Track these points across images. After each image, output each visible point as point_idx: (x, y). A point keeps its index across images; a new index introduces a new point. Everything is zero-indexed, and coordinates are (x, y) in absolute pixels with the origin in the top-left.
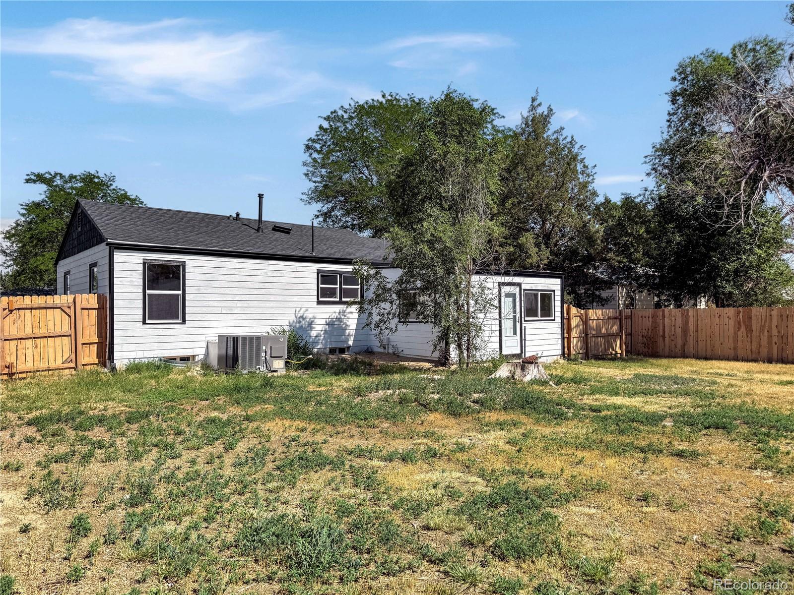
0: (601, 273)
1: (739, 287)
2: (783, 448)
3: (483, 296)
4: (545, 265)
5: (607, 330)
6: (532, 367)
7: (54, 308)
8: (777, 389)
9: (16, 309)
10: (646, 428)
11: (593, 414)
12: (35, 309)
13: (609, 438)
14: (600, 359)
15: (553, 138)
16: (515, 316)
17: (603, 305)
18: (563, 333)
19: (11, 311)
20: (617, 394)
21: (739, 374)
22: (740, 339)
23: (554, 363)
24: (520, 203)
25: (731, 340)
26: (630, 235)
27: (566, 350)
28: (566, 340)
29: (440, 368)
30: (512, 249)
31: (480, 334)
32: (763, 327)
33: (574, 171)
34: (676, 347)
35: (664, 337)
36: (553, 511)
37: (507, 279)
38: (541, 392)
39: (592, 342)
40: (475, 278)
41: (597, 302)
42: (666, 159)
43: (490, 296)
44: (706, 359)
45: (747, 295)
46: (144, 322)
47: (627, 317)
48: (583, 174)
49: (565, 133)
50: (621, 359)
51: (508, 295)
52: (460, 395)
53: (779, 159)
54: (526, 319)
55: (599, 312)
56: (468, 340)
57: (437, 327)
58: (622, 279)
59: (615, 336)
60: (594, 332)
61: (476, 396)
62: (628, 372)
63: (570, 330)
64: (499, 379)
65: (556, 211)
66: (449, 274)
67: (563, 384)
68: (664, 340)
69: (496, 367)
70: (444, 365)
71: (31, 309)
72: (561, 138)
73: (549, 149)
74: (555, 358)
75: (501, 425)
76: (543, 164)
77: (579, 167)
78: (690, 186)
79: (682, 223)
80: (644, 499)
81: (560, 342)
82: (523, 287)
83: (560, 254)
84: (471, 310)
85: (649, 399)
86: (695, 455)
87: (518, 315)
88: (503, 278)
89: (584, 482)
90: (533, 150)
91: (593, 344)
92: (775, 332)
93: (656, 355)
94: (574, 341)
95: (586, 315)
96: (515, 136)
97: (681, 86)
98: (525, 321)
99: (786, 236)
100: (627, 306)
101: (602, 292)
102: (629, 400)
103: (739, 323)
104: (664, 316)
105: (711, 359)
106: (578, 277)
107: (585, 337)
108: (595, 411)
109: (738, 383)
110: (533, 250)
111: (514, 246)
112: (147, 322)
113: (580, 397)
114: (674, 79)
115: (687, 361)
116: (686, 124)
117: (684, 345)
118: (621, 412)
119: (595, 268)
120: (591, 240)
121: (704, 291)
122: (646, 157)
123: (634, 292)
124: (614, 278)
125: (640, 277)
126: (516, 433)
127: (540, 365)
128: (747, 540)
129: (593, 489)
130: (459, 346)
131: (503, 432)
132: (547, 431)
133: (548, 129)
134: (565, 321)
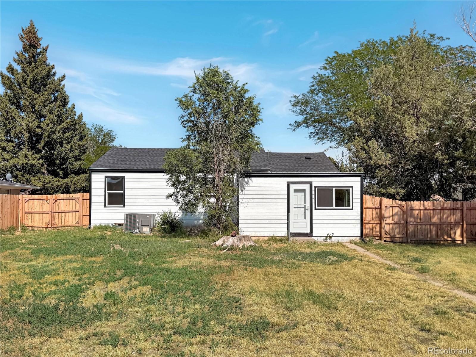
7: (72, 199)
9: (58, 200)
12: (65, 200)
16: (305, 206)
18: (362, 220)
19: (56, 201)
37: (295, 179)
46: (105, 206)
51: (297, 190)
71: (64, 200)
74: (353, 238)
81: (359, 225)
82: (315, 184)
87: (308, 204)
98: (315, 209)
107: (405, 224)
112: (106, 206)
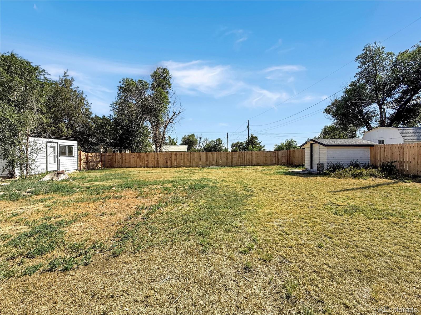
0: (94, 140)
1: (138, 147)
2: (145, 190)
3: (36, 146)
4: (70, 136)
5: (96, 160)
6: (62, 175)
8: (146, 174)
10: (106, 191)
11: (86, 189)
13: (92, 197)
14: (93, 170)
15: (74, 89)
16: (55, 155)
17: (95, 151)
18: (78, 161)
20: (98, 181)
21: (137, 171)
22: (137, 161)
23: (74, 172)
24: (58, 110)
25: (135, 162)
26: (105, 129)
27: (79, 167)
28: (79, 164)
29: (8, 179)
30: (54, 128)
31: (35, 163)
32: (143, 158)
33: (83, 104)
34: (119, 164)
35: (116, 161)
36: (63, 229)
37: (50, 140)
38: (65, 184)
39: (90, 164)
40: (31, 139)
41: (93, 150)
42: (117, 107)
43: (40, 147)
44: (128, 168)
45: (140, 149)
47: (103, 156)
48: (87, 105)
49: (79, 89)
50: (101, 169)
51: (51, 147)
52: (19, 191)
53: (147, 114)
54: (60, 156)
55: (93, 154)
56: (26, 166)
57: (5, 160)
58: (102, 143)
59: (99, 162)
60: (91, 161)
61: (29, 190)
62: (102, 173)
63: (81, 160)
64: (45, 181)
65: (75, 116)
66: (14, 136)
67: (76, 180)
68: (116, 162)
69: (43, 177)
70: (11, 177)
72: (78, 91)
73: (72, 93)
74: (74, 171)
75: (42, 200)
76: (70, 98)
77: (85, 103)
78: (124, 116)
79: (122, 127)
80: (102, 215)
81: (76, 164)
82: (59, 144)
83: (77, 132)
84: (29, 152)
85: (109, 181)
86: (121, 197)
87: (56, 154)
88: (48, 139)
89: (79, 214)
90: (65, 92)
91: (90, 165)
92: (146, 159)
93: (113, 167)
94: (83, 165)
95: (88, 155)
96: (56, 84)
97: (122, 85)
98: (60, 157)
99: (149, 134)
100: (104, 152)
101: (94, 147)
102: (102, 182)
103: (137, 157)
104: (116, 155)
105: (130, 168)
106: (85, 141)
107: (87, 162)
108: (87, 188)
109: (136, 174)
110: (65, 130)
111: (55, 127)
113: (83, 184)
114: (120, 82)
115: (123, 168)
116: (123, 98)
117: (122, 164)
118: (98, 187)
119: (92, 139)
120: (90, 129)
121: (128, 147)
122: (111, 105)
123: (106, 147)
124: (99, 142)
125: (108, 142)
126: (50, 202)
127: (66, 174)
128: (133, 218)
129: (83, 216)
130: (21, 169)
131: (43, 203)
132: (66, 199)
133: (72, 86)
134: (79, 157)
